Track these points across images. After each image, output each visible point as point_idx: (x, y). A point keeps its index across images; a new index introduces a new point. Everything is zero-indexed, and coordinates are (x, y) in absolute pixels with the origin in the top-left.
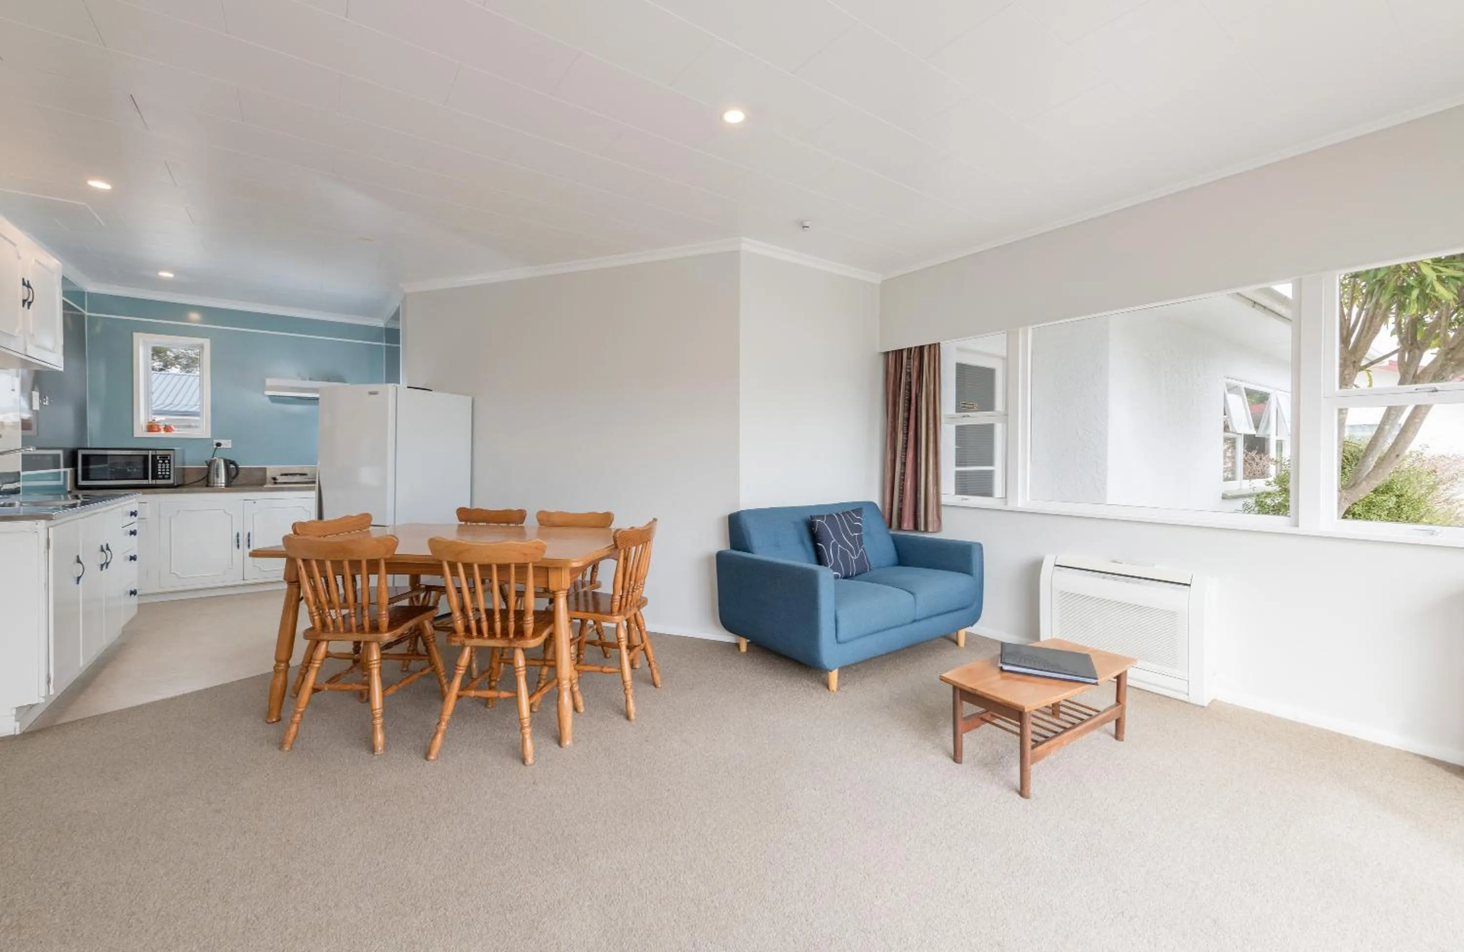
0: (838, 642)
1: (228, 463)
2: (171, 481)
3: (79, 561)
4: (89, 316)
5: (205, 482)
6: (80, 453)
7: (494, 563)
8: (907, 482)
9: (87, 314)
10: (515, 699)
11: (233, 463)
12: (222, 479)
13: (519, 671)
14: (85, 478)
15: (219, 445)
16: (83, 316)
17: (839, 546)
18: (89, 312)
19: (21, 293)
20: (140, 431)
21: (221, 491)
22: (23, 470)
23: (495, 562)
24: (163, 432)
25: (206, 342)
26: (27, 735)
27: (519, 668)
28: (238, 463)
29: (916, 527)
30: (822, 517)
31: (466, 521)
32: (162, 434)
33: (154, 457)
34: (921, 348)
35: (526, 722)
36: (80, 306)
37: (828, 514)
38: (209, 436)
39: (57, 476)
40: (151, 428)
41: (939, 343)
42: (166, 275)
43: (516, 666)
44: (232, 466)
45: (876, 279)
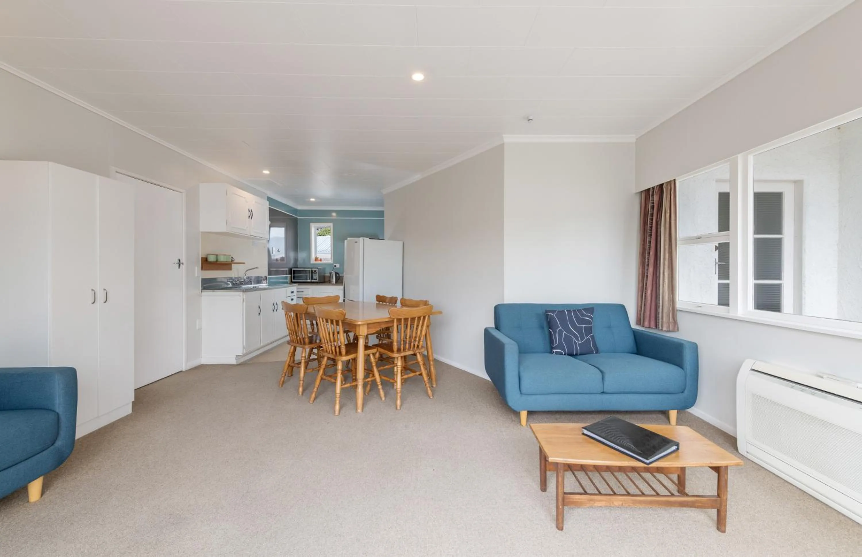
0: (521, 393)
1: (336, 273)
2: (317, 281)
3: (259, 308)
4: (299, 219)
5: (329, 282)
6: (293, 269)
7: (334, 319)
8: (648, 290)
9: (298, 218)
10: (335, 384)
11: (338, 273)
12: (334, 280)
13: (338, 371)
14: (294, 279)
15: (335, 266)
16: (297, 218)
17: (565, 332)
18: (299, 217)
19: (247, 214)
20: (313, 261)
21: (333, 285)
22: (269, 275)
23: (330, 318)
24: (319, 261)
25: (331, 225)
26: (237, 365)
27: (338, 369)
28: (339, 273)
29: (657, 326)
30: (553, 312)
31: (379, 302)
32: (319, 262)
33: (312, 271)
34: (661, 186)
35: (338, 395)
36: (296, 215)
37: (560, 310)
38: (332, 263)
39: (286, 278)
40: (316, 259)
41: (675, 180)
42: (312, 200)
43: (338, 368)
44: (338, 275)
45: (632, 139)
